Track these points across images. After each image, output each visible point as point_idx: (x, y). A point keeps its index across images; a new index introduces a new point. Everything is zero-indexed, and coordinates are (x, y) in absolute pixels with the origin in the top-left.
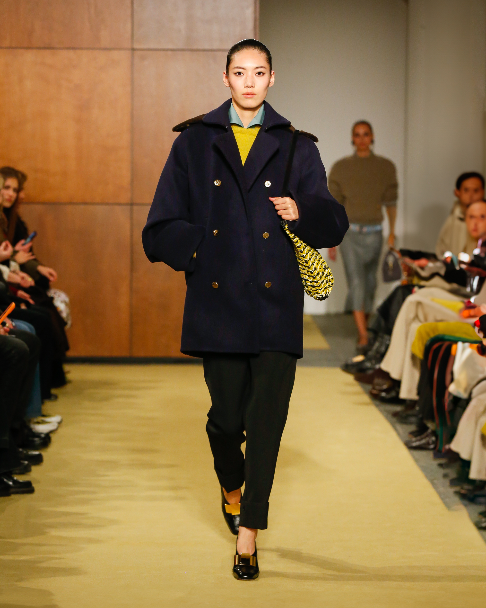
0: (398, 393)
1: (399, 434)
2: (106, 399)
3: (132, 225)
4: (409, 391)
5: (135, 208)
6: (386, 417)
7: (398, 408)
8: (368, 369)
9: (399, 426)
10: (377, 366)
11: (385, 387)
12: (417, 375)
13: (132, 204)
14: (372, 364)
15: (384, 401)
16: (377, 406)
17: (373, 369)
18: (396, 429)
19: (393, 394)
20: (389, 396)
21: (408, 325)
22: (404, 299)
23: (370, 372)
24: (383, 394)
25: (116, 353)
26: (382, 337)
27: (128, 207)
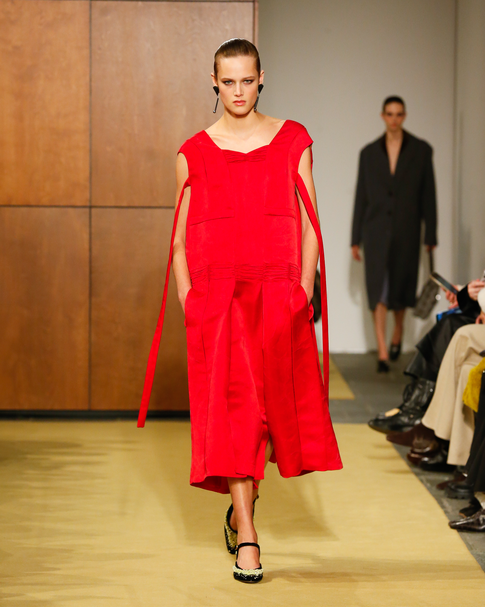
0: (445, 457)
1: (446, 512)
2: (57, 466)
3: (90, 234)
4: (460, 455)
5: (94, 210)
6: (429, 489)
7: (446, 478)
8: (407, 425)
9: (446, 502)
10: (418, 422)
11: (428, 449)
12: (470, 433)
13: (91, 207)
14: (410, 419)
15: (426, 468)
16: (417, 474)
17: (413, 425)
18: (443, 507)
19: (439, 458)
20: (432, 462)
21: (458, 366)
22: (452, 333)
23: (408, 429)
24: (426, 459)
25: (69, 406)
26: (424, 384)
27: (87, 210)
